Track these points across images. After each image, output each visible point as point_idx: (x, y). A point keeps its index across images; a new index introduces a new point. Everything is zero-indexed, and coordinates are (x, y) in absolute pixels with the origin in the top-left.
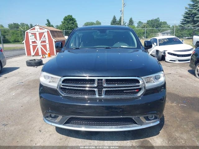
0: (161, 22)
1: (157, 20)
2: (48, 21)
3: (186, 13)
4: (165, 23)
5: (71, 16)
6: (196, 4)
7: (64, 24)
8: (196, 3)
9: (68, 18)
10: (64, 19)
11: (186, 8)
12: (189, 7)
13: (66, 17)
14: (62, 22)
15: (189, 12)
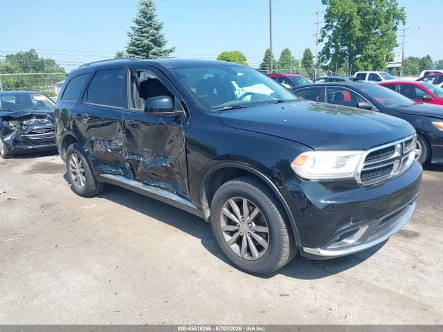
0: (42, 59)
1: (31, 55)
3: (133, 44)
4: (51, 62)
6: (145, 29)
8: (144, 27)
11: (130, 35)
12: (133, 32)
15: (138, 42)
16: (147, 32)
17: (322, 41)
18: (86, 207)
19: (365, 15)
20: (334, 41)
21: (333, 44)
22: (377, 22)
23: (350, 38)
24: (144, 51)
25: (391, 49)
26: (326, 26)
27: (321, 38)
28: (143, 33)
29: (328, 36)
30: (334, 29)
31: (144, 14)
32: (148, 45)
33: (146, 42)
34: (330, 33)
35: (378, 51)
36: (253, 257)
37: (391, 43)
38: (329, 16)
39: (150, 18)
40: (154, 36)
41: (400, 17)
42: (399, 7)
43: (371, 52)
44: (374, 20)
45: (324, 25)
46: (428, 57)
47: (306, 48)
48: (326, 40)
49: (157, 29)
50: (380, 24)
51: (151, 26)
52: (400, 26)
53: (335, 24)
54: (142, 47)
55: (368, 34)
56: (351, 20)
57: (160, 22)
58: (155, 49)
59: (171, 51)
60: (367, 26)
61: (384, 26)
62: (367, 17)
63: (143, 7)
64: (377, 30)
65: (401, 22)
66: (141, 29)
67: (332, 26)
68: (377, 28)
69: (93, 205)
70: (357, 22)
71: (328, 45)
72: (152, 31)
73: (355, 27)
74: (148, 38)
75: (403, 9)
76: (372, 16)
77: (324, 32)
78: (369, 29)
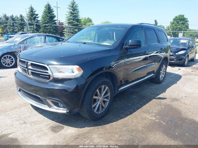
2: (156, 21)
5: (183, 16)
7: (172, 24)
9: (178, 18)
10: (174, 20)
13: (176, 17)
14: (171, 22)
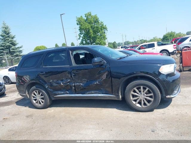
16: (8, 40)
17: (80, 39)
18: (49, 112)
19: (94, 28)
20: (84, 39)
21: (84, 40)
22: (98, 31)
23: (90, 37)
24: (8, 48)
25: (105, 40)
26: (80, 33)
27: (79, 38)
28: (5, 40)
29: (82, 37)
30: (83, 34)
31: (5, 32)
32: (9, 46)
33: (8, 44)
34: (82, 36)
35: (101, 41)
36: (147, 106)
37: (104, 38)
38: (81, 29)
39: (8, 34)
40: (11, 41)
41: (105, 28)
42: (104, 25)
43: (98, 42)
44: (97, 30)
45: (79, 33)
46: (115, 42)
47: (72, 42)
48: (81, 38)
49: (12, 38)
50: (99, 31)
51: (9, 37)
52: (106, 32)
53: (83, 32)
54: (6, 47)
55: (96, 35)
56: (89, 31)
57: (13, 35)
58: (13, 47)
59: (21, 47)
60: (95, 32)
61: (101, 32)
62: (95, 29)
63: (4, 29)
64: (98, 34)
65: (106, 30)
66: (4, 39)
67: (82, 33)
68: (98, 33)
69: (52, 111)
70: (91, 31)
71: (82, 40)
72: (10, 39)
73: (91, 33)
74: (8, 42)
75: (106, 26)
76: (96, 29)
77: (80, 36)
78: (96, 34)
